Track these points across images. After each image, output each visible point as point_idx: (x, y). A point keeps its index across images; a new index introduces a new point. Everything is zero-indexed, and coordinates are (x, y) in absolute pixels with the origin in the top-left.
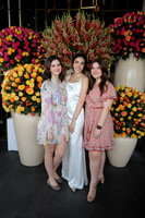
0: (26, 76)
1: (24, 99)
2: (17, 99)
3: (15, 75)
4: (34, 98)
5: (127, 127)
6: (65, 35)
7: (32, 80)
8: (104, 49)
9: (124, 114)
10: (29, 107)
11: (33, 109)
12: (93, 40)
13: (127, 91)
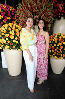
0: (10, 29)
1: (9, 42)
2: (5, 41)
3: (4, 29)
4: (14, 41)
5: (63, 54)
6: (29, 6)
7: (13, 31)
8: (50, 14)
9: (62, 47)
10: (12, 45)
11: (14, 47)
12: (44, 8)
13: (62, 35)
